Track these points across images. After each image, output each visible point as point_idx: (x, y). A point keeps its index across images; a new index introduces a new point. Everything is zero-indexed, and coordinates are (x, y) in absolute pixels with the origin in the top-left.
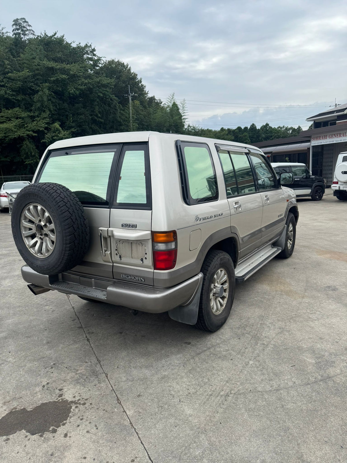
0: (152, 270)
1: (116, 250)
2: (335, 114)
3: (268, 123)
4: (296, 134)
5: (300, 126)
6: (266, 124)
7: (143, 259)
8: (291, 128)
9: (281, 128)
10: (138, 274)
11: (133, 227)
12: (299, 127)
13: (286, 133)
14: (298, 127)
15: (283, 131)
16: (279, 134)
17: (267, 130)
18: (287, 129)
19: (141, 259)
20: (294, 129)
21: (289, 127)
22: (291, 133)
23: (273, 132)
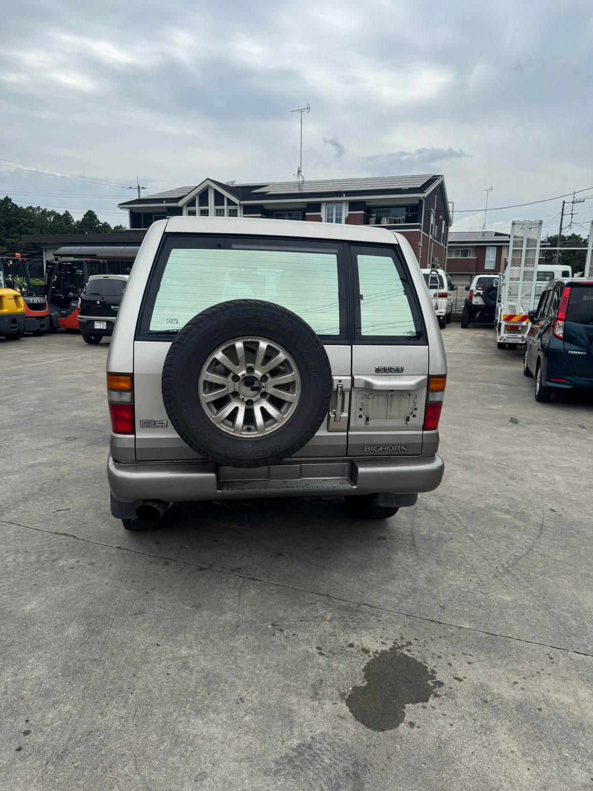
0: (421, 432)
1: (361, 409)
2: (164, 204)
3: (9, 197)
4: (62, 224)
5: (68, 210)
6: (5, 198)
7: (409, 417)
8: (53, 213)
9: (34, 210)
10: (395, 442)
11: (398, 371)
12: (67, 214)
13: (43, 220)
14: (65, 213)
15: (38, 215)
16: (32, 220)
17: (9, 210)
18: (44, 213)
19: (406, 418)
20: (59, 215)
21: (49, 209)
22: (53, 222)
23: (21, 215)
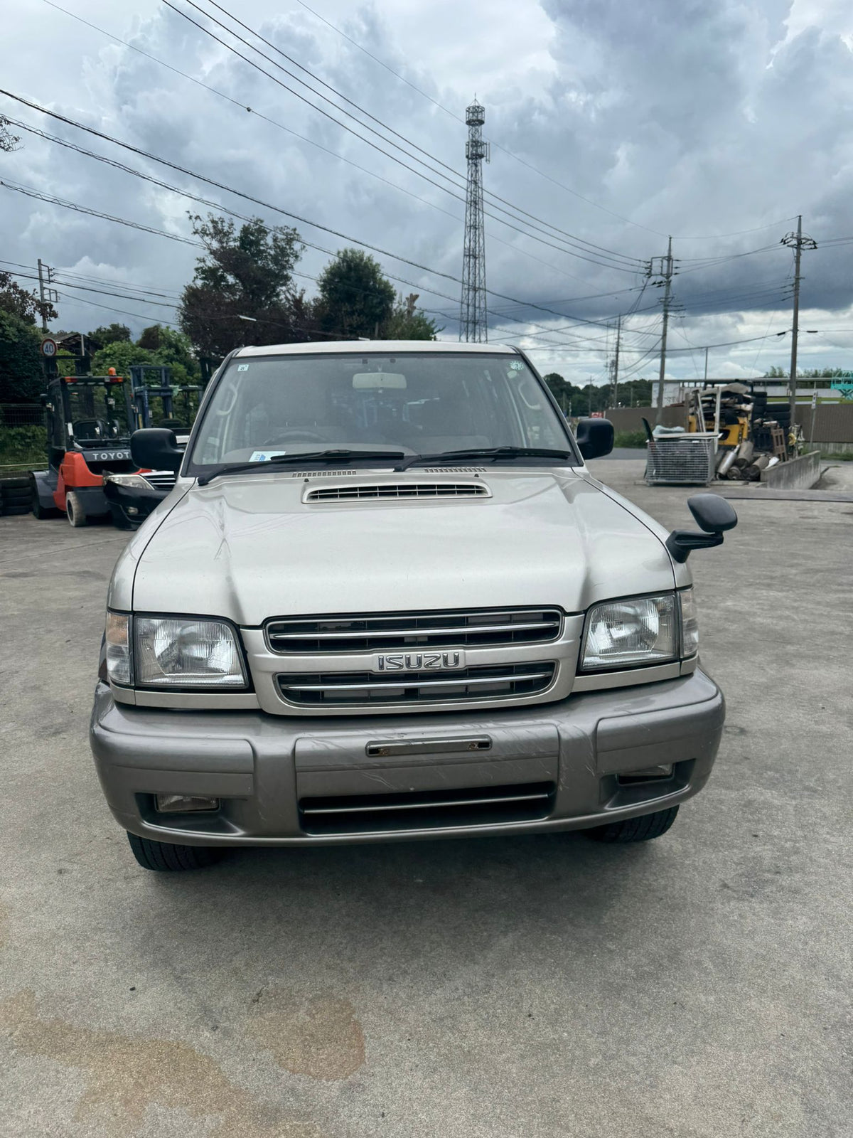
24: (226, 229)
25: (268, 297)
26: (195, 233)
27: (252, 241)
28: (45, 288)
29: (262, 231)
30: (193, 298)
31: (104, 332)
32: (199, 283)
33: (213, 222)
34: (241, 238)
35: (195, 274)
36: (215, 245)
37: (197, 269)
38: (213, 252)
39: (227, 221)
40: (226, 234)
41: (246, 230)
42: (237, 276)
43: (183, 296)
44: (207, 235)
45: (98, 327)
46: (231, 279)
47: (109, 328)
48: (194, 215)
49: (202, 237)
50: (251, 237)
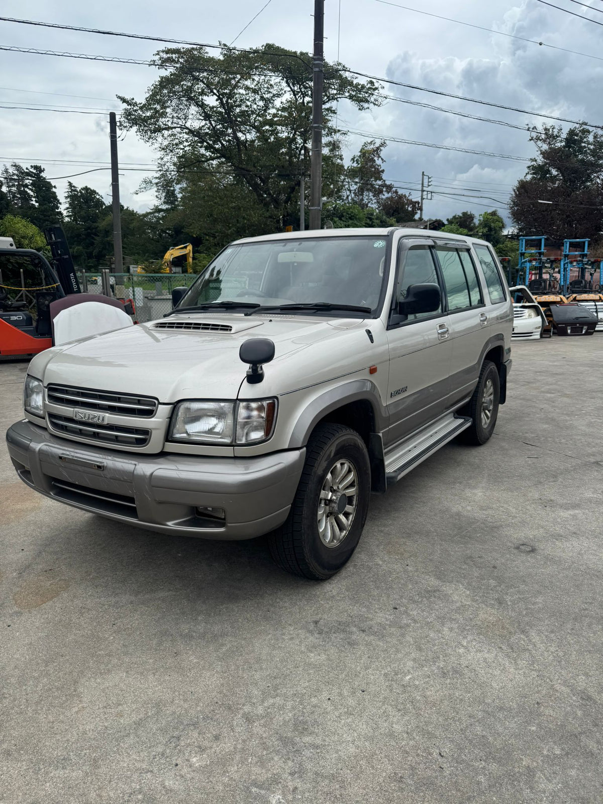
24: (555, 133)
25: (584, 182)
26: (530, 140)
27: (576, 140)
28: (424, 191)
29: (586, 132)
30: (523, 188)
31: (457, 218)
32: (529, 177)
33: (546, 129)
34: (566, 139)
35: (527, 170)
36: (545, 147)
37: (529, 167)
38: (542, 153)
39: (557, 127)
40: (554, 137)
41: (572, 133)
42: (559, 169)
43: (515, 188)
44: (540, 140)
45: (454, 215)
46: (554, 172)
47: (461, 215)
48: (532, 126)
49: (536, 142)
50: (576, 138)
